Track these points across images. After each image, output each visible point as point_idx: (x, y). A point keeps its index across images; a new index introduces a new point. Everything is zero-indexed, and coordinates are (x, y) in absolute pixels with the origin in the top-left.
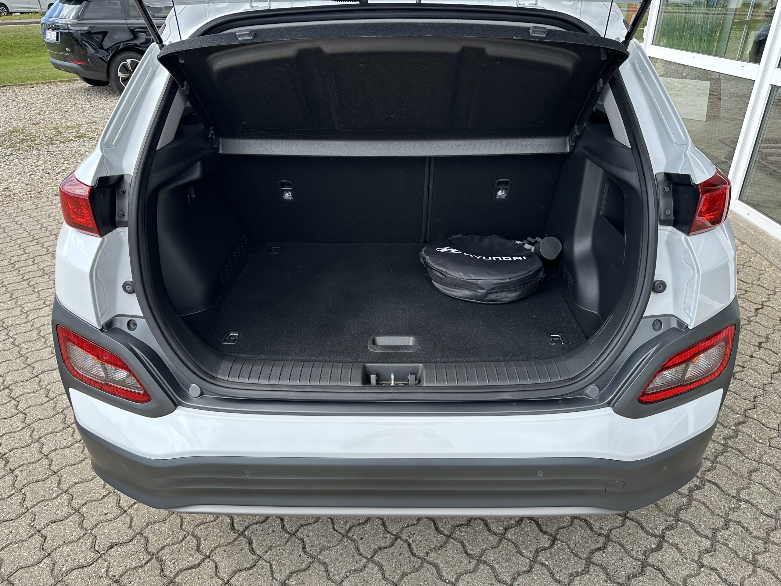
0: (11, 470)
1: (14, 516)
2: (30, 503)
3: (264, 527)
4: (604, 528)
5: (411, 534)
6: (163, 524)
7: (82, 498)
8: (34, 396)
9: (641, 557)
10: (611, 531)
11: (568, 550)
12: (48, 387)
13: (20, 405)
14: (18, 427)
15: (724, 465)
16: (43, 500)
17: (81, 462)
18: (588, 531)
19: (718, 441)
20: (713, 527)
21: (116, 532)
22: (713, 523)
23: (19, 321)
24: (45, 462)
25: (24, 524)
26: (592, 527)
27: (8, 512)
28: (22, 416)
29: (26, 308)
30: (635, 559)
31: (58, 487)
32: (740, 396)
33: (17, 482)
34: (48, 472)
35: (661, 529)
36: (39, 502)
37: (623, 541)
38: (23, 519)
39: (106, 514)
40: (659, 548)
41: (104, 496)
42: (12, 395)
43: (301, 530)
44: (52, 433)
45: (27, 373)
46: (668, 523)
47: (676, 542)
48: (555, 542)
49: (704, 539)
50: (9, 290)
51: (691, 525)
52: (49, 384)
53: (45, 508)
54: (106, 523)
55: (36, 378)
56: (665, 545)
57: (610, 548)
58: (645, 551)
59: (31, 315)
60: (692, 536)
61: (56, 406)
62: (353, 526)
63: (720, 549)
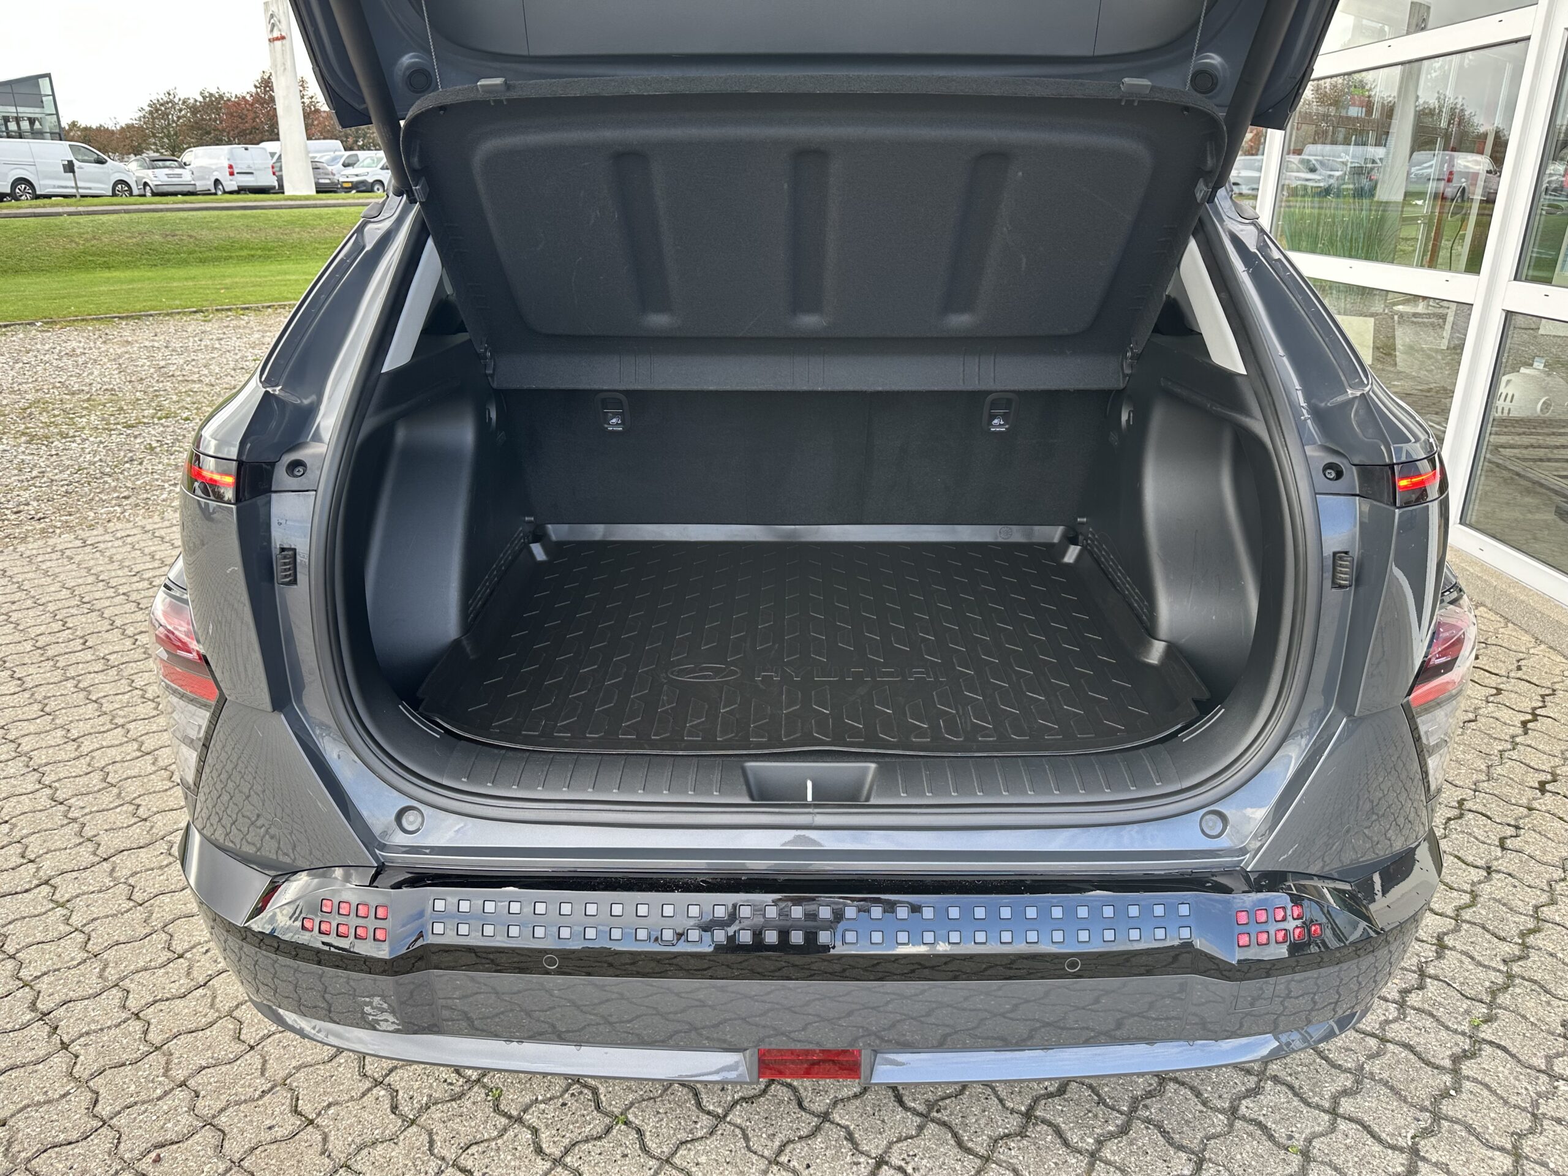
0: (62, 1043)
1: (75, 1136)
2: (108, 1108)
3: (604, 1146)
4: (1297, 1136)
5: (908, 1156)
6: (393, 1145)
8: (103, 898)
10: (1310, 1142)
12: (131, 881)
13: (74, 917)
14: (73, 959)
15: (1513, 1012)
16: (136, 1103)
17: (211, 1024)
18: (1265, 1143)
19: (1494, 965)
22: (1510, 1122)
23: (62, 756)
24: (136, 1026)
25: (97, 1152)
26: (1272, 1135)
27: (62, 1128)
28: (80, 938)
29: (73, 731)
31: (165, 1075)
32: (1521, 881)
33: (78, 1066)
34: (141, 1047)
35: (1409, 1136)
37: (1339, 1161)
38: (96, 1141)
39: (270, 1128)
42: (57, 897)
43: (681, 1152)
45: (85, 854)
46: (1423, 1124)
48: (1202, 1165)
49: (1498, 1153)
50: (38, 697)
51: (1469, 1128)
52: (132, 875)
53: (141, 1117)
54: (274, 1146)
55: (104, 864)
59: (86, 743)
61: (149, 917)
62: (788, 1142)
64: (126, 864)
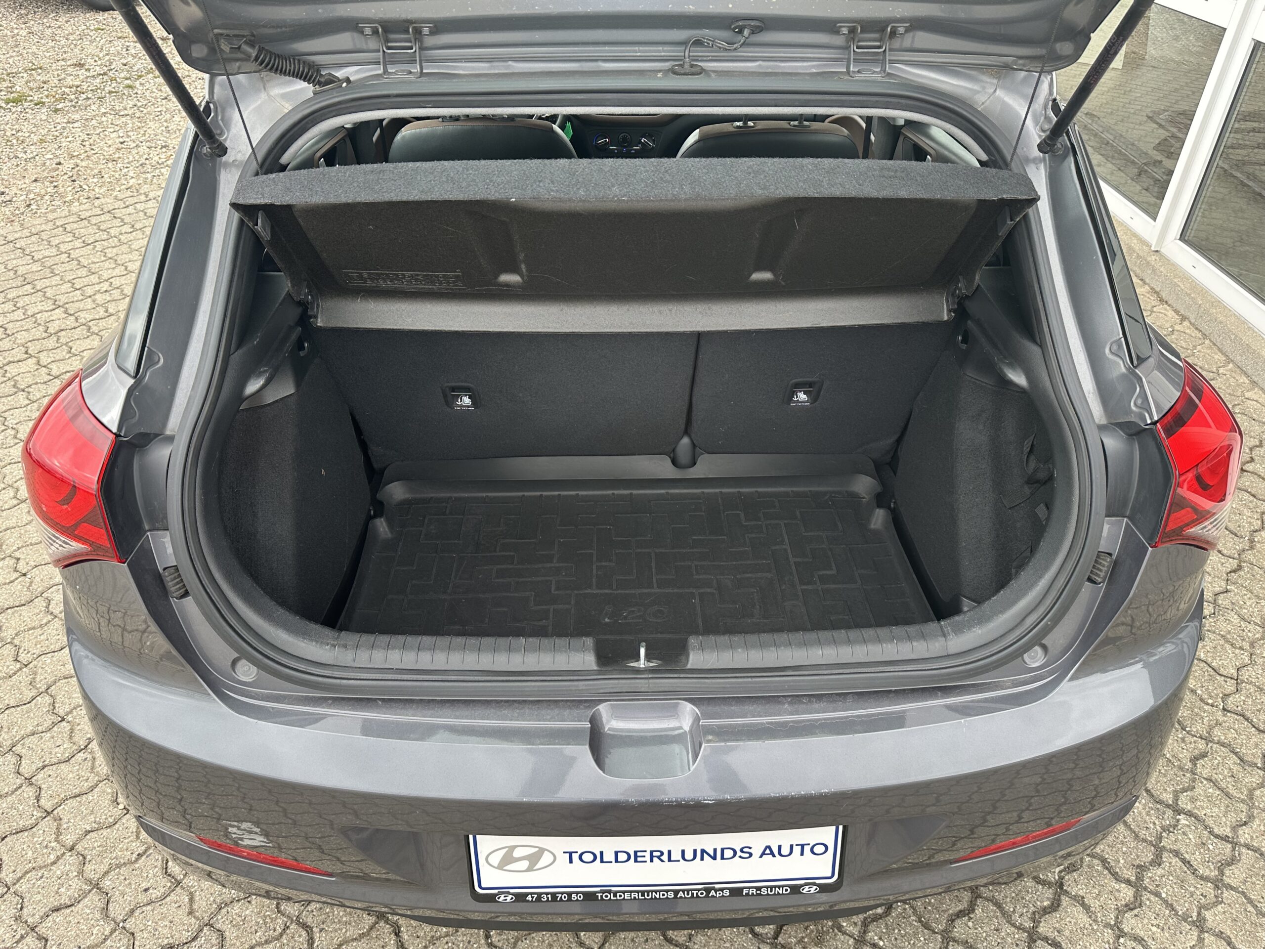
2: (11, 874)
6: (247, 904)
7: (102, 862)
9: (1028, 924)
11: (914, 918)
12: (16, 641)
16: (34, 868)
17: (91, 789)
20: (1137, 862)
21: (167, 923)
22: (1137, 855)
24: (30, 792)
30: (1019, 928)
34: (35, 813)
35: (1057, 871)
36: (26, 873)
37: (999, 897)
39: (146, 890)
40: (1055, 906)
41: (138, 855)
44: (33, 734)
47: (1081, 893)
49: (1123, 885)
56: (1065, 901)
57: (978, 911)
58: (1034, 913)
60: (1106, 881)
63: (1148, 903)
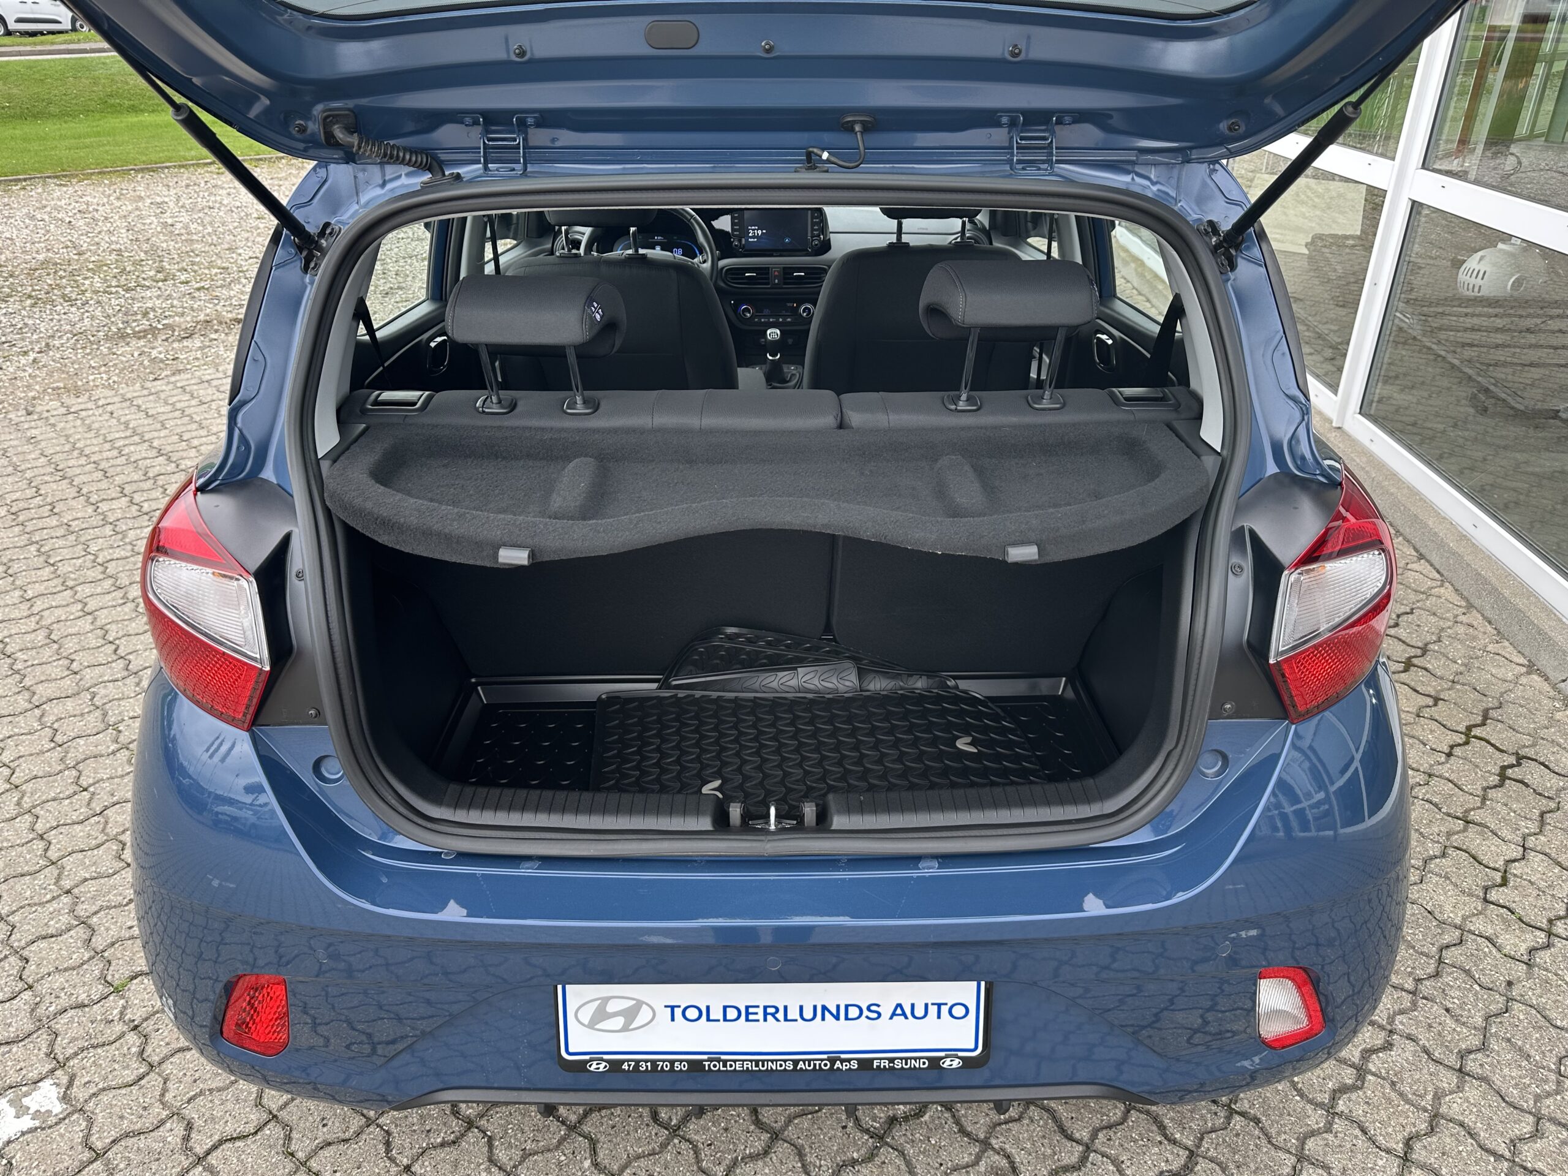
8: (30, 739)
44: (54, 800)
52: (57, 721)
53: (31, 916)
61: (65, 756)
64: (54, 711)
